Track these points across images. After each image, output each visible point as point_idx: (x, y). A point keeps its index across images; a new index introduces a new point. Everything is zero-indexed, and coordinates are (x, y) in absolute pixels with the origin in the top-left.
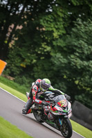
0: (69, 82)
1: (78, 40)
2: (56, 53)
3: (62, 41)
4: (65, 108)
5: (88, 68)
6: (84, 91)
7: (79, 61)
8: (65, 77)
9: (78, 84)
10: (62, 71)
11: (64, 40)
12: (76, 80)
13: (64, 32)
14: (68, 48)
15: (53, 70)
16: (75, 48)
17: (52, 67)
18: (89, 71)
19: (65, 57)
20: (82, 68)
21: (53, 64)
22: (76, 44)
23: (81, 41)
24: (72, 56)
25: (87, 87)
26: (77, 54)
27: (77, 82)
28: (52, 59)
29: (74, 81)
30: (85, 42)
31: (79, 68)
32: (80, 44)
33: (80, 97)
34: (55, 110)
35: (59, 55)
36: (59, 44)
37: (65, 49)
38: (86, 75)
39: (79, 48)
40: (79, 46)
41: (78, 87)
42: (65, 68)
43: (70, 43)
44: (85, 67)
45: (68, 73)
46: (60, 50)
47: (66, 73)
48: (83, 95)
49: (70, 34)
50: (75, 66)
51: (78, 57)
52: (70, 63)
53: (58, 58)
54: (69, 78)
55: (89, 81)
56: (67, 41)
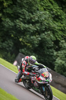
0: (15, 40)
1: (22, 9)
2: (5, 18)
3: (10, 9)
4: (47, 78)
5: (28, 30)
6: (25, 46)
7: (22, 25)
8: (12, 36)
9: (22, 41)
10: (10, 31)
11: (12, 9)
12: (20, 38)
13: (11, 3)
14: (15, 15)
15: (3, 30)
16: (19, 15)
17: (3, 29)
18: (29, 31)
19: (12, 21)
20: (24, 30)
21: (4, 27)
22: (20, 12)
23: (24, 10)
24: (17, 21)
25: (28, 43)
26: (21, 19)
27: (21, 40)
28: (3, 23)
29: (18, 39)
30: (27, 10)
31: (22, 29)
32: (23, 12)
33: (23, 50)
34: (39, 80)
35: (8, 20)
36: (8, 12)
37: (12, 15)
38: (27, 34)
39: (22, 15)
40: (22, 13)
41: (22, 43)
42: (12, 29)
43: (16, 11)
44: (26, 28)
45: (14, 33)
46: (9, 16)
47: (13, 33)
48: (25, 49)
49: (16, 4)
50: (20, 27)
51: (22, 21)
52: (15, 26)
53: (7, 22)
54: (15, 36)
55: (29, 38)
56: (14, 9)
